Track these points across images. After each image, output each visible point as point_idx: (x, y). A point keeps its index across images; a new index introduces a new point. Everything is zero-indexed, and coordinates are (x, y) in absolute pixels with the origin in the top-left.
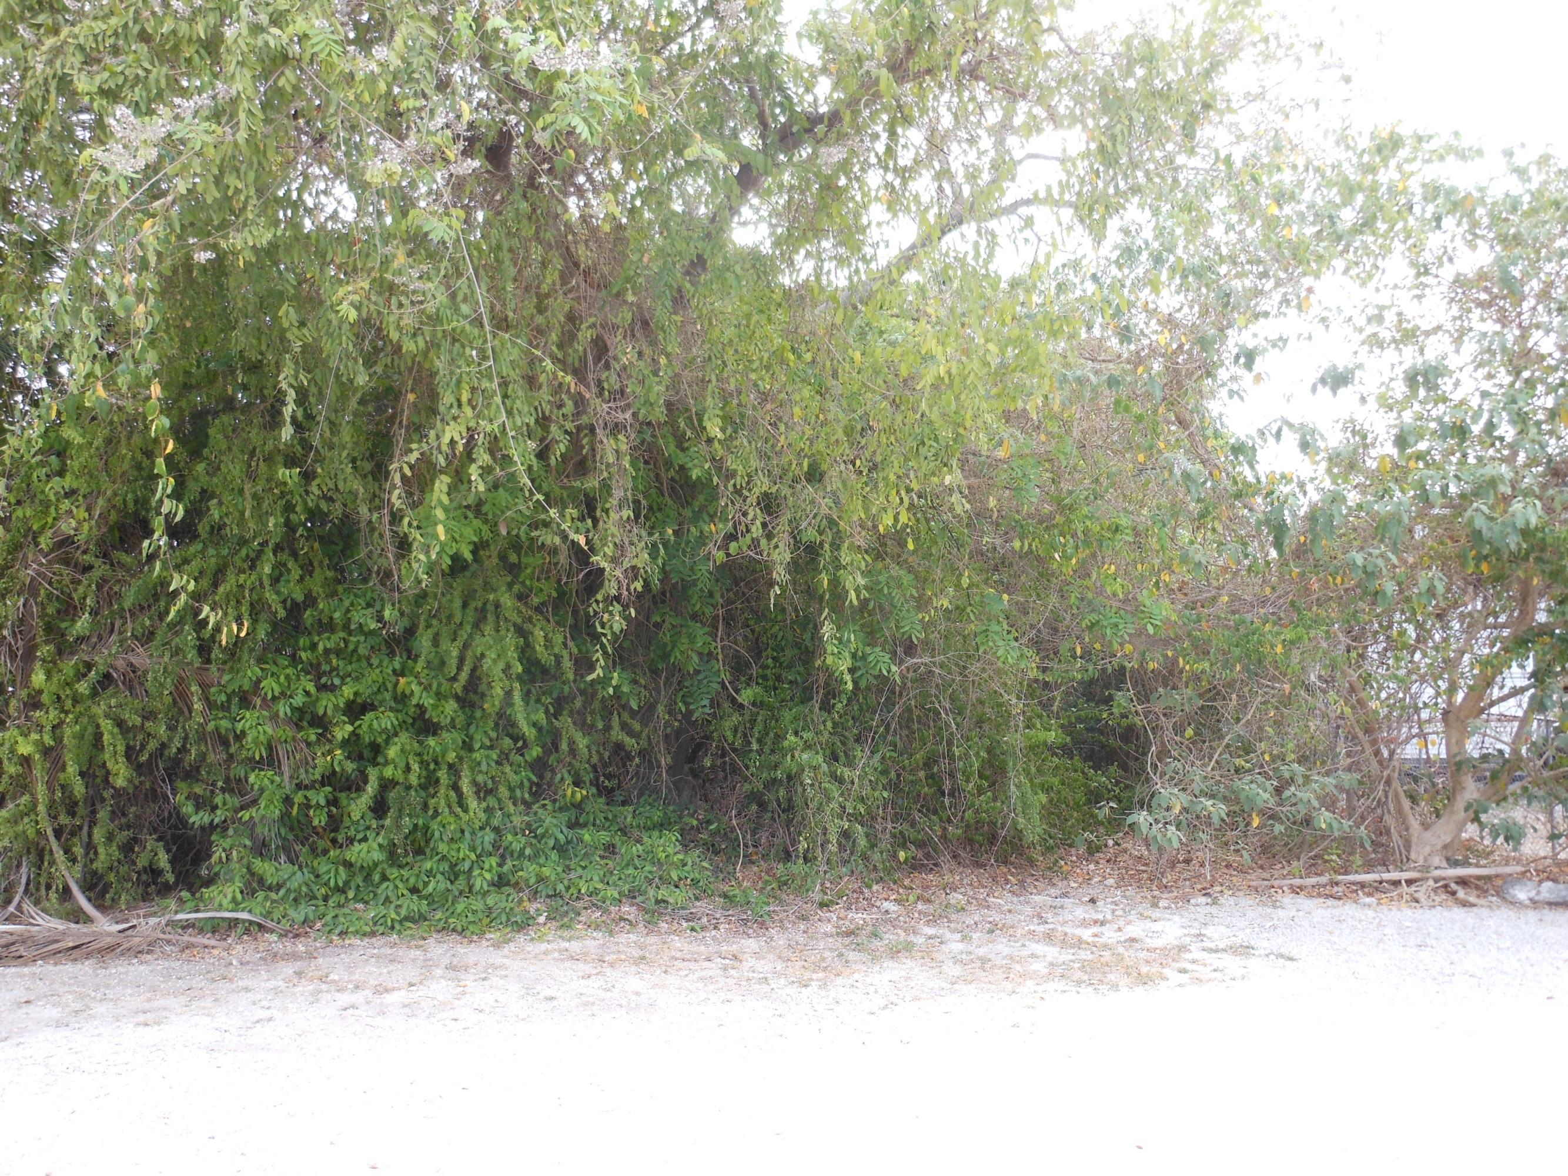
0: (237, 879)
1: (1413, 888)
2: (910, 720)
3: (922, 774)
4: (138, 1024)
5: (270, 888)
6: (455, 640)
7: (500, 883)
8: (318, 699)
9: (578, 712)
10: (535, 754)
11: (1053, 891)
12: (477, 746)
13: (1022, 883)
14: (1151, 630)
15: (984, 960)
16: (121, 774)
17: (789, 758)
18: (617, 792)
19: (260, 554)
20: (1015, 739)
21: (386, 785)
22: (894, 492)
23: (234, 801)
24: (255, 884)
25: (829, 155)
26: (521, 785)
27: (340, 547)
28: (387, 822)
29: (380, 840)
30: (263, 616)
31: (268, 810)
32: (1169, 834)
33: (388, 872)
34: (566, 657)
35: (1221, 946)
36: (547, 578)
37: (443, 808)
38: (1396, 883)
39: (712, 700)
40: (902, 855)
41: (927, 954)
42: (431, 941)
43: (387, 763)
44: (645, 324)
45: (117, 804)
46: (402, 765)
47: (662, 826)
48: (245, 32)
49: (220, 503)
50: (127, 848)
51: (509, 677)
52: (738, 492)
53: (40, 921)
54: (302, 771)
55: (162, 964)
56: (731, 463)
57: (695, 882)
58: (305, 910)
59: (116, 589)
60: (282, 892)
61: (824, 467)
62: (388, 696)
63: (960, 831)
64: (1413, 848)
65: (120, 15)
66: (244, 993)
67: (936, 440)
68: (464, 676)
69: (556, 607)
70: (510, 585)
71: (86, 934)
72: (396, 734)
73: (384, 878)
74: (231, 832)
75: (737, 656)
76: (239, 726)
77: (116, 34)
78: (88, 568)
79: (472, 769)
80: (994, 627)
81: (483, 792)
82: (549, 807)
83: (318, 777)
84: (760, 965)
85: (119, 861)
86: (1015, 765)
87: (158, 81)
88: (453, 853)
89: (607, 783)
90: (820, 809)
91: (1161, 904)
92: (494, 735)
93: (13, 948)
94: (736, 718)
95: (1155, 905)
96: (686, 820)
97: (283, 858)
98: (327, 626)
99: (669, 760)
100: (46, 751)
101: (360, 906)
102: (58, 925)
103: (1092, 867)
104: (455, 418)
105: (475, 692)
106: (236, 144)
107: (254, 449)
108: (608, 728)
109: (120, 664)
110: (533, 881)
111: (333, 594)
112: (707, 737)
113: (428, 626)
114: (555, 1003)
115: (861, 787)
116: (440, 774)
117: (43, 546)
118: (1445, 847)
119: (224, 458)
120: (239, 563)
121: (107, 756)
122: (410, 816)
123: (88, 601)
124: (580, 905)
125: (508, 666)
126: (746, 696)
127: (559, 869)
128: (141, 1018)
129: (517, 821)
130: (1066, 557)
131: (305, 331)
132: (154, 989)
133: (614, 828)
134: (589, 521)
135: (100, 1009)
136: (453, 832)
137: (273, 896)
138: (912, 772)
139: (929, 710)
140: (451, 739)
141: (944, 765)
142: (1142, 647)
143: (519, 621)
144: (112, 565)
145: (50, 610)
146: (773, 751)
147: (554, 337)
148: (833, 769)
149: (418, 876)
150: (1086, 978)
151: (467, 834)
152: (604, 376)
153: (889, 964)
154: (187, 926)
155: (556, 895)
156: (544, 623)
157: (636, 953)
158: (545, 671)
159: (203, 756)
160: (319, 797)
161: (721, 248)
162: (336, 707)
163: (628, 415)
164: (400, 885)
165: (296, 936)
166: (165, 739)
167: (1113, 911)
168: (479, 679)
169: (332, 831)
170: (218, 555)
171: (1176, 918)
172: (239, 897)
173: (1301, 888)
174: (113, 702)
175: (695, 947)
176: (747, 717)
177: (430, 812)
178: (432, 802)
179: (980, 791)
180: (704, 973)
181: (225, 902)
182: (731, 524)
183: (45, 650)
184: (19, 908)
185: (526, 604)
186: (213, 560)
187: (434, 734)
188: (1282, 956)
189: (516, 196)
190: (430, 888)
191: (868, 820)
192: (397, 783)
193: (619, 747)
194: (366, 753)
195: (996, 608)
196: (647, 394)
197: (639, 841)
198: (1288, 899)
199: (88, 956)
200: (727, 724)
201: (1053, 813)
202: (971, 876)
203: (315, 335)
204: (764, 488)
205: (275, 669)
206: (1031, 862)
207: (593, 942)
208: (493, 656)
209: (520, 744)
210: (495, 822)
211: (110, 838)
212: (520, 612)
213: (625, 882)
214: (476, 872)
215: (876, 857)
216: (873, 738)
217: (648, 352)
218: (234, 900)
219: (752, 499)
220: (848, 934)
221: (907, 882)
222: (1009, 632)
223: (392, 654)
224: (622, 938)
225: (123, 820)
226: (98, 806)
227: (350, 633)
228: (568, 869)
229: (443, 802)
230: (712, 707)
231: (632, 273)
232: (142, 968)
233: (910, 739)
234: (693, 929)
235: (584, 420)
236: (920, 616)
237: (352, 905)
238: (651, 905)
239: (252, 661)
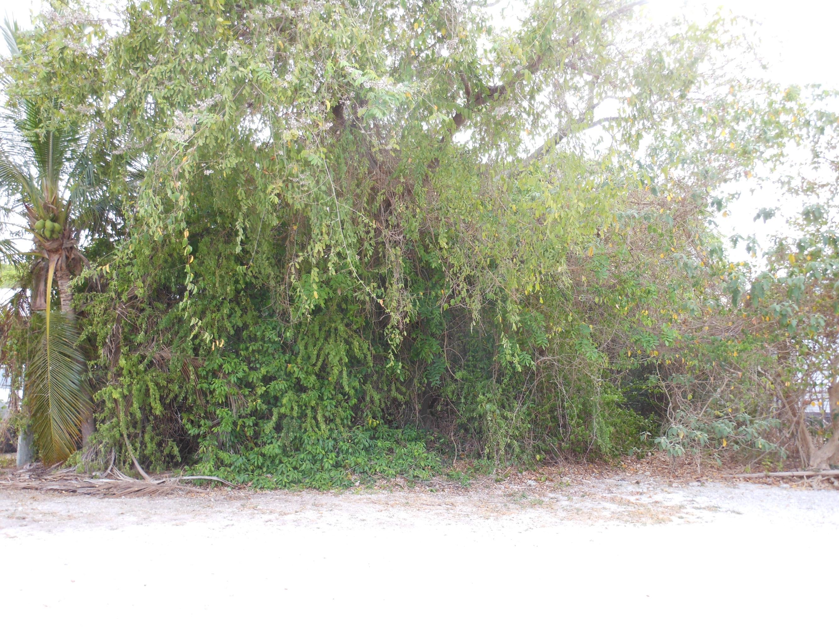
0: (211, 461)
1: (810, 480)
2: (542, 388)
3: (548, 416)
4: (173, 525)
5: (226, 466)
6: (315, 346)
7: (337, 465)
8: (249, 375)
9: (375, 382)
10: (353, 402)
11: (617, 477)
12: (325, 398)
13: (601, 473)
14: (667, 344)
15: (578, 510)
16: (158, 409)
17: (479, 406)
18: (394, 422)
19: (222, 303)
20: (595, 399)
21: (282, 417)
22: (533, 274)
23: (209, 423)
24: (220, 464)
25: (500, 111)
26: (347, 418)
27: (260, 300)
28: (282, 435)
29: (279, 443)
30: (224, 334)
31: (225, 428)
32: (677, 448)
33: (282, 460)
34: (369, 356)
35: (703, 506)
36: (360, 316)
37: (309, 428)
38: (801, 477)
39: (441, 377)
40: (538, 457)
41: (550, 506)
42: (304, 492)
43: (282, 406)
44: (409, 192)
45: (155, 423)
46: (289, 407)
47: (416, 439)
48: (229, 71)
49: (204, 280)
50: (159, 444)
51: (341, 364)
52: (455, 274)
53: (122, 478)
54: (242, 409)
55: (179, 500)
56: (451, 260)
57: (433, 468)
58: (243, 477)
59: (155, 320)
60: (232, 467)
61: (498, 262)
62: (282, 373)
63: (568, 445)
64: (812, 459)
65: (172, 63)
66: (218, 513)
67: (553, 249)
68: (319, 363)
69: (364, 330)
70: (342, 319)
71: (143, 485)
72: (286, 392)
73: (281, 462)
74: (208, 438)
75: (454, 355)
76: (212, 387)
77: (170, 71)
78: (143, 310)
79: (323, 410)
80: (585, 341)
81: (329, 420)
82: (361, 429)
83: (249, 412)
84: (464, 509)
85: (156, 451)
86: (596, 412)
87: (188, 92)
88: (314, 450)
89: (389, 418)
90: (495, 433)
91: (673, 485)
92: (334, 393)
93: (111, 490)
94: (453, 386)
95: (670, 486)
96: (429, 437)
97: (232, 451)
98: (253, 339)
99: (420, 407)
100: (124, 397)
101: (269, 475)
102: (131, 480)
103: (639, 466)
104: (320, 240)
105: (324, 372)
106: (224, 121)
107: (221, 253)
108: (389, 390)
109: (157, 356)
110: (353, 465)
111: (256, 323)
112: (439, 396)
113: (303, 339)
114: (365, 522)
115: (516, 422)
116: (307, 411)
117: (123, 299)
118: (829, 459)
119: (206, 257)
120: (212, 308)
121: (151, 400)
122: (293, 432)
123: (144, 326)
124: (376, 477)
125: (341, 359)
126: (458, 375)
127: (366, 459)
128: (174, 522)
129: (345, 435)
130: (622, 306)
131: (249, 201)
132: (177, 510)
133: (393, 440)
134: (383, 289)
135: (155, 518)
136: (314, 440)
137: (228, 469)
138: (544, 414)
139: (552, 383)
140: (313, 394)
141: (560, 411)
142: (662, 353)
143: (347, 337)
144: (153, 308)
145: (126, 330)
146: (472, 403)
147: (365, 199)
148: (502, 412)
149: (297, 461)
150: (630, 519)
151: (321, 442)
152: (389, 218)
153: (530, 510)
154: (188, 482)
155: (364, 472)
156: (359, 338)
157: (404, 501)
158: (359, 362)
159: (195, 401)
160: (250, 422)
161: (447, 155)
162: (258, 378)
163: (401, 237)
164: (289, 466)
165: (240, 489)
166: (177, 392)
167: (648, 488)
168: (327, 365)
169: (255, 439)
170: (203, 304)
171: (681, 492)
172: (213, 469)
173: (750, 479)
174: (154, 374)
175: (432, 499)
176: (459, 386)
177: (303, 430)
178: (304, 425)
179: (578, 425)
180: (437, 511)
181: (206, 472)
182: (451, 290)
183: (124, 350)
184: (111, 471)
185: (350, 329)
186: (200, 307)
187: (305, 392)
188: (734, 512)
189: (347, 132)
190: (303, 467)
191: (520, 438)
192: (287, 416)
193: (395, 400)
194: (272, 401)
195: (586, 332)
196: (410, 227)
197: (405, 446)
198: (742, 484)
199: (144, 495)
200: (449, 389)
201: (617, 437)
202: (574, 469)
203: (254, 203)
204: (468, 273)
205: (229, 359)
206: (606, 463)
207: (383, 495)
208: (334, 354)
209: (346, 397)
210: (334, 436)
211: (152, 439)
212: (347, 333)
213: (398, 467)
214: (325, 460)
215: (525, 457)
216: (523, 397)
217: (411, 206)
218: (210, 471)
219: (462, 278)
220: (510, 495)
221: (540, 471)
222: (593, 344)
223: (284, 353)
224: (397, 494)
225: (158, 431)
226: (146, 424)
227: (264, 342)
228: (370, 460)
229: (309, 425)
230: (441, 380)
231: (403, 168)
232: (170, 501)
233: (542, 397)
234: (431, 491)
235: (380, 239)
236: (547, 336)
237: (265, 475)
238: (411, 478)
239: (219, 356)
